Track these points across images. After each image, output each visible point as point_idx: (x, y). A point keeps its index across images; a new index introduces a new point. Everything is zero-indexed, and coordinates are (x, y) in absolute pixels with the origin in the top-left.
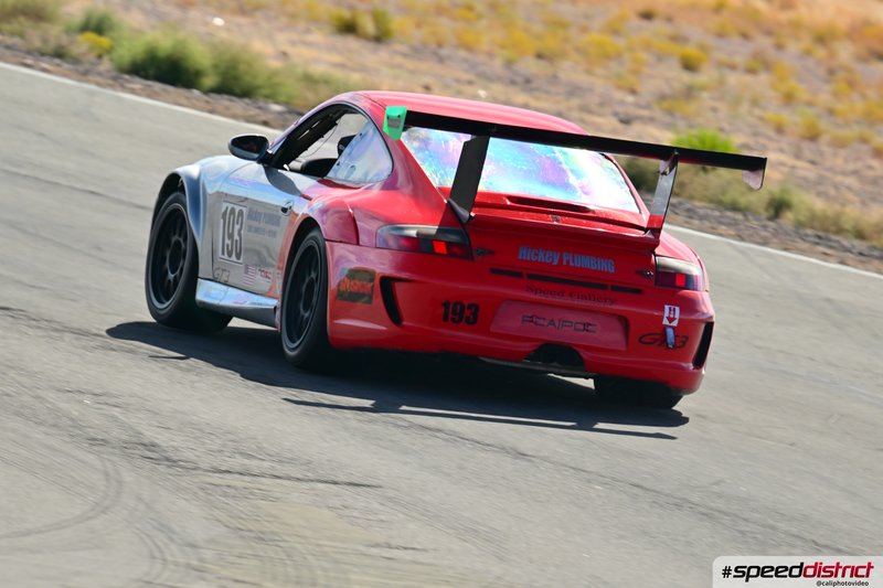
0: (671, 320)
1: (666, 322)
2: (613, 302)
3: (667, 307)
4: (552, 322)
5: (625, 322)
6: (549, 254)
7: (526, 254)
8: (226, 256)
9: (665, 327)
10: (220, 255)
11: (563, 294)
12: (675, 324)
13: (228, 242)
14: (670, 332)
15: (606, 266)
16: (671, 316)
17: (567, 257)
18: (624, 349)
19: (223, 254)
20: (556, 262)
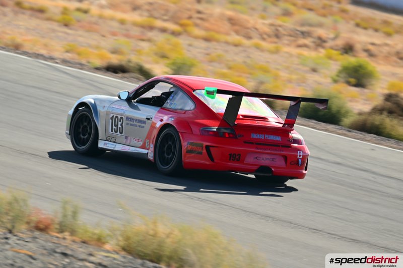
0: (300, 156)
1: (298, 157)
2: (283, 151)
3: (299, 152)
4: (263, 159)
5: (285, 158)
6: (261, 135)
7: (253, 136)
8: (114, 132)
9: (298, 159)
10: (110, 132)
11: (267, 149)
12: (301, 157)
13: (114, 127)
14: (300, 160)
15: (278, 138)
16: (300, 155)
17: (266, 136)
18: (285, 166)
19: (112, 131)
20: (263, 138)
